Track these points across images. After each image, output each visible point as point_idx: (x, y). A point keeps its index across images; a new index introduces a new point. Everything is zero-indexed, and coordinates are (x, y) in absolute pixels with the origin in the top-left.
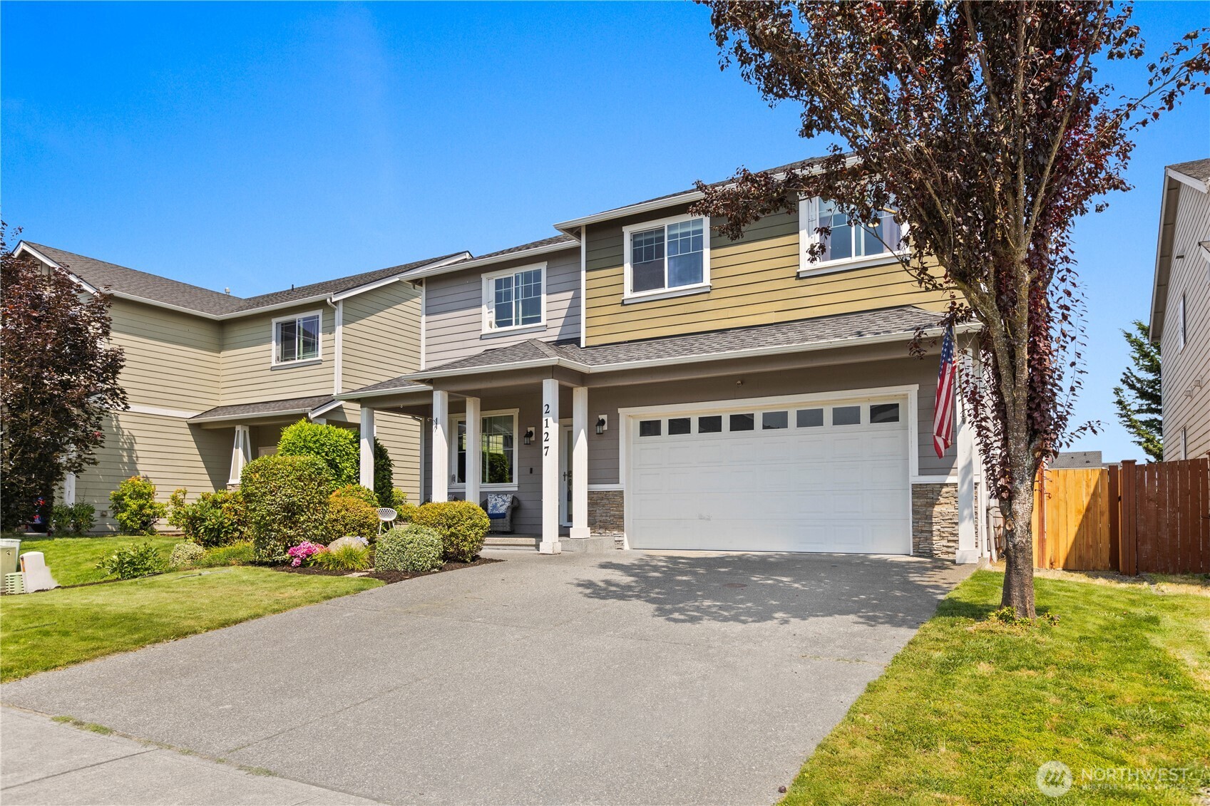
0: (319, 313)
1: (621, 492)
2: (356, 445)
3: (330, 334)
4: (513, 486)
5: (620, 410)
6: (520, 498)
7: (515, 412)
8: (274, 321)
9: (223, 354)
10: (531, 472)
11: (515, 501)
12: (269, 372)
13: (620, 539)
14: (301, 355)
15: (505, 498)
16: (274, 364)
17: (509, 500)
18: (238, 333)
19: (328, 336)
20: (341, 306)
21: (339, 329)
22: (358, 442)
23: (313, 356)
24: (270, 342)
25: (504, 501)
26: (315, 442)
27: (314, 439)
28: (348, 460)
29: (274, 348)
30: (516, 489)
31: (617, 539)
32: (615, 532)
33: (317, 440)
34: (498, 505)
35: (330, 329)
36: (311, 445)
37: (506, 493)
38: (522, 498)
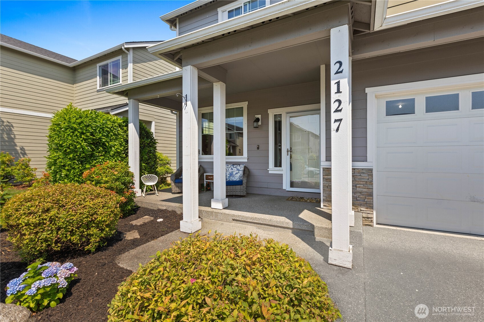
0: (120, 57)
1: (371, 170)
2: (125, 128)
3: (126, 69)
4: (244, 158)
5: (368, 90)
6: (249, 168)
7: (244, 105)
8: (98, 65)
9: (75, 86)
10: (258, 148)
11: (246, 169)
12: (96, 93)
13: (370, 216)
14: (112, 83)
15: (239, 167)
16: (98, 88)
17: (242, 169)
18: (82, 73)
19: (125, 70)
20: (131, 52)
21: (130, 66)
22: (127, 126)
23: (118, 82)
24: (96, 77)
25: (238, 170)
26: (80, 124)
27: (79, 121)
28: (116, 139)
29: (98, 80)
30: (246, 161)
31: (365, 215)
32: (362, 209)
33: (82, 122)
34: (234, 173)
35: (125, 67)
36: (75, 126)
37: (239, 164)
38: (251, 167)
